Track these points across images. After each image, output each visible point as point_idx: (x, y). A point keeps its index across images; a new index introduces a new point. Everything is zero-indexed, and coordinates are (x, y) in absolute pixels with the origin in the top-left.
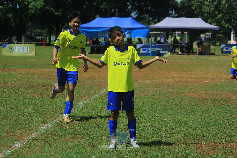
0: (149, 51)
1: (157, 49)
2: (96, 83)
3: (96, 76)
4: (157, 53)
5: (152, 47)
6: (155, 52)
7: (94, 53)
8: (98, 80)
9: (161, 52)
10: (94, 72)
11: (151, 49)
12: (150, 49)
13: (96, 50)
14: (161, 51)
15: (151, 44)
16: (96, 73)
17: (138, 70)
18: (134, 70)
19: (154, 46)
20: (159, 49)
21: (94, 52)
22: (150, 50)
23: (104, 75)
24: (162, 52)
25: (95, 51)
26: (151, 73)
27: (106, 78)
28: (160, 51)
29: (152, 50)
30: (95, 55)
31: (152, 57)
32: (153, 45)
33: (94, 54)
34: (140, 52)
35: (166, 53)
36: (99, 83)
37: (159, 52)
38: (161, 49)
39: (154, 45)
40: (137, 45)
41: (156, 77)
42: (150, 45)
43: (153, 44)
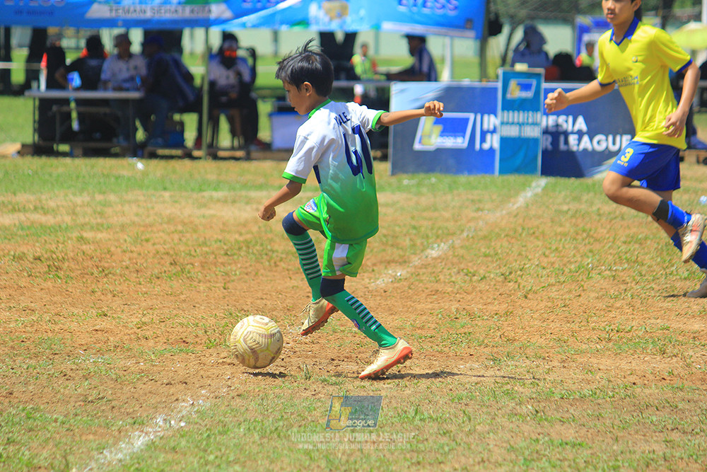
0: (483, 140)
1: (551, 121)
2: (70, 384)
3: (74, 326)
4: (545, 152)
5: (510, 105)
6: (535, 141)
7: (64, 148)
8: (89, 362)
9: (580, 140)
10: (57, 298)
11: (502, 123)
12: (491, 121)
13: (75, 125)
14: (580, 134)
15: (500, 85)
16: (73, 305)
17: (397, 280)
18: (372, 286)
19: (528, 95)
20: (566, 123)
21: (63, 140)
22: (494, 131)
23: (135, 321)
24: (586, 143)
25: (68, 136)
26: (495, 308)
27: (151, 343)
28: (573, 139)
29: (513, 132)
30: (68, 160)
31: (512, 178)
32: (515, 92)
33: (64, 155)
34: (417, 146)
35: (614, 148)
36: (95, 381)
37: (562, 147)
38: (581, 124)
39: (525, 87)
40: (396, 88)
41: (538, 341)
42: (495, 89)
43: (513, 84)
